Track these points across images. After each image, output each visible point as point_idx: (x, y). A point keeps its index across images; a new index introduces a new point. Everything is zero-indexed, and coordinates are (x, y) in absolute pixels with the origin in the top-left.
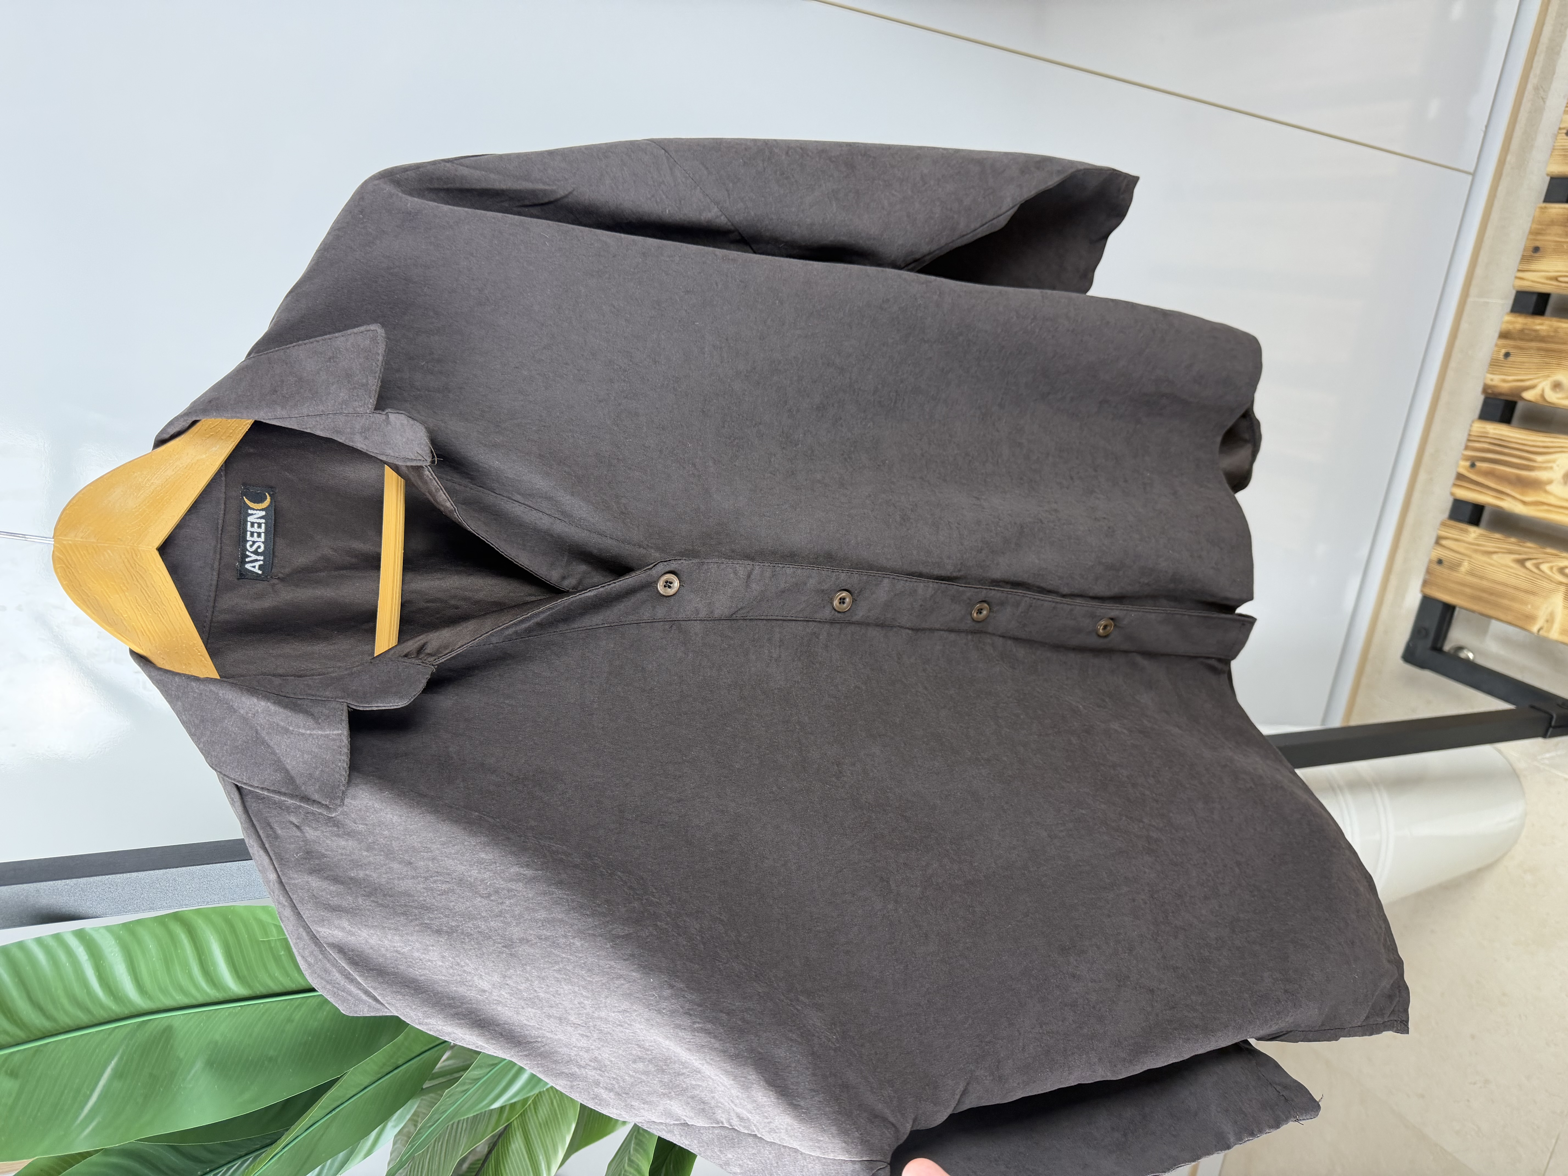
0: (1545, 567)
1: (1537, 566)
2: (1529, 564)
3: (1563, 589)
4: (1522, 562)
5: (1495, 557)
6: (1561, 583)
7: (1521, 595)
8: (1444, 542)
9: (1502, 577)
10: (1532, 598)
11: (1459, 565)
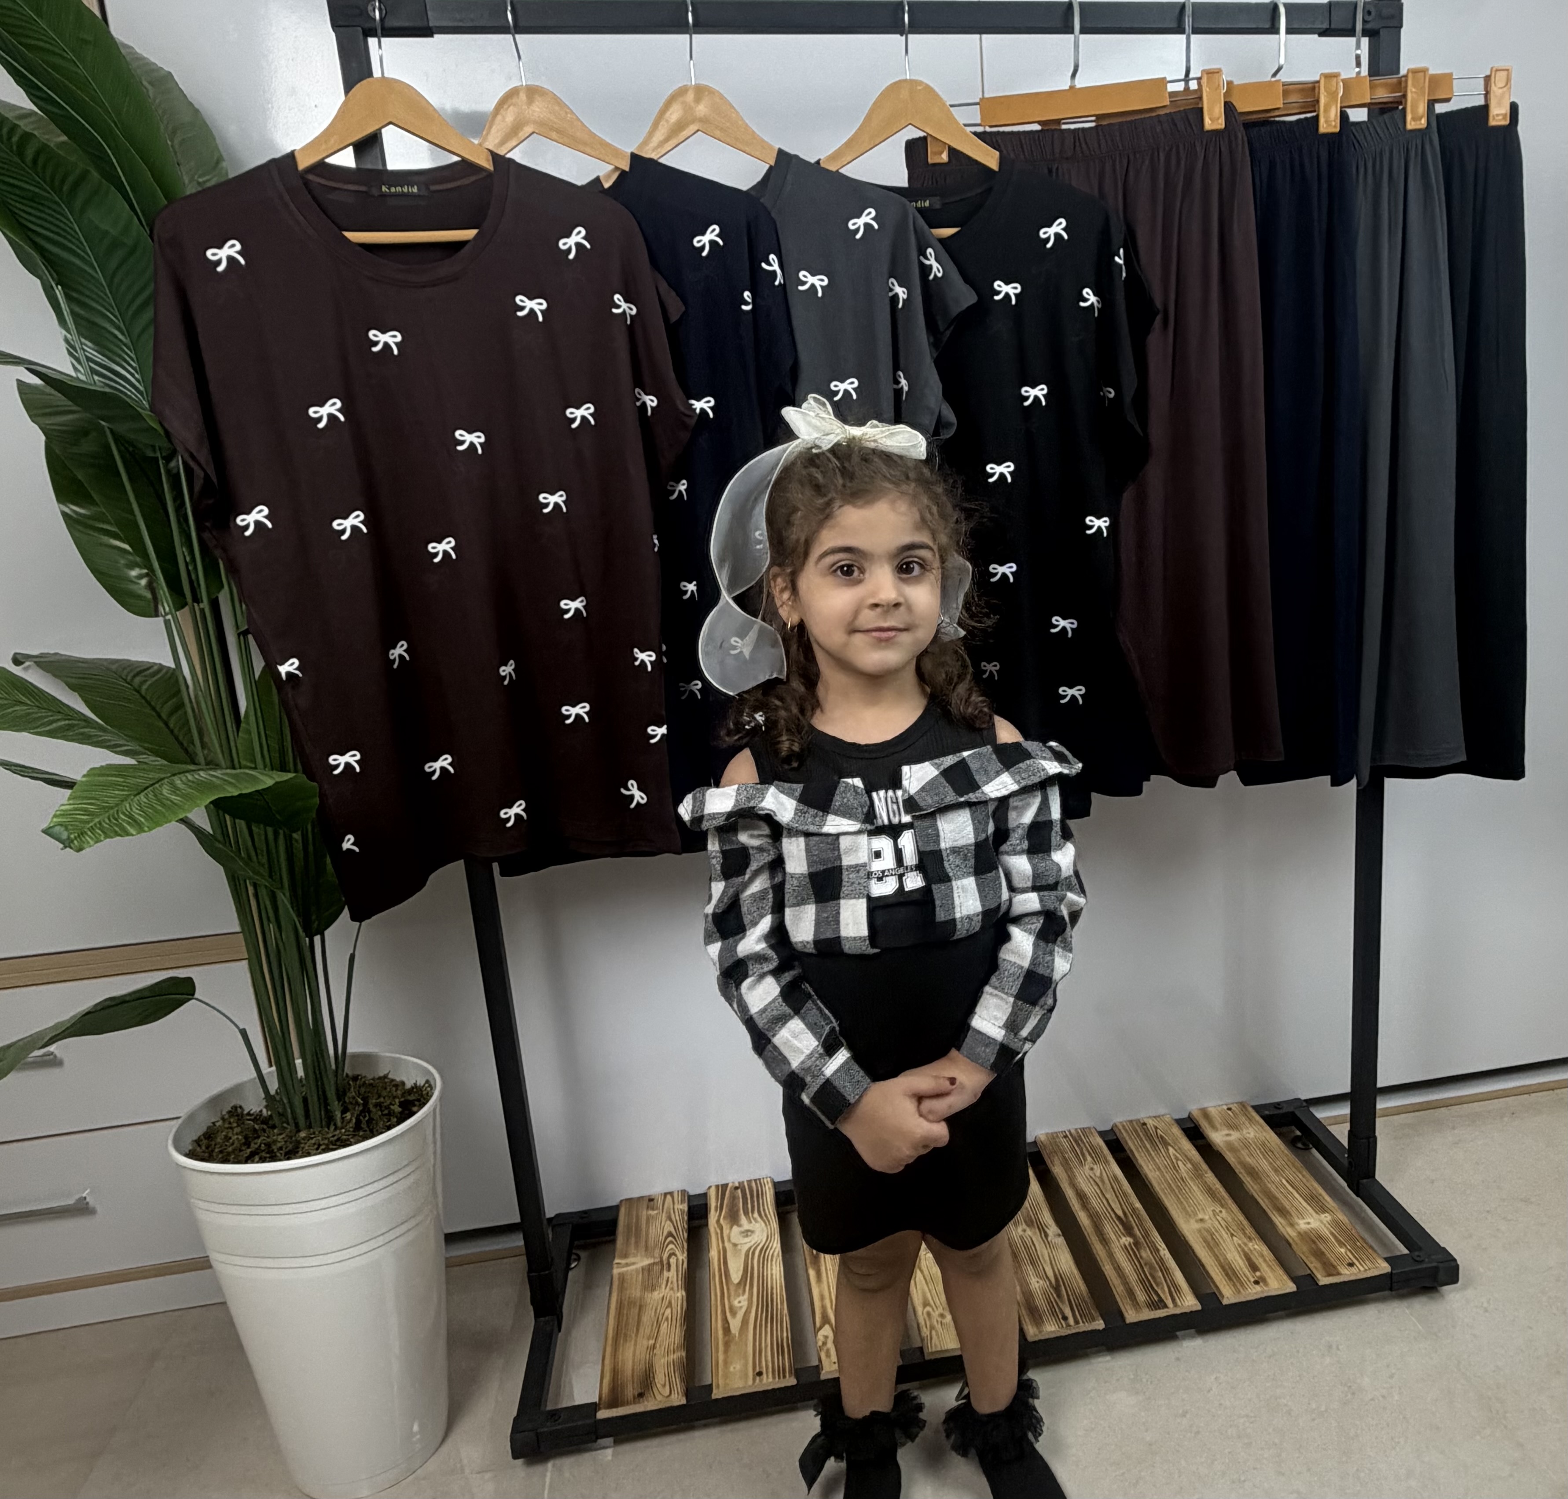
0: (671, 1246)
1: (671, 1242)
2: (670, 1239)
3: (657, 1260)
4: (670, 1234)
5: (668, 1222)
6: (661, 1258)
7: (643, 1244)
8: (669, 1197)
9: (652, 1231)
10: (644, 1249)
11: (653, 1209)
